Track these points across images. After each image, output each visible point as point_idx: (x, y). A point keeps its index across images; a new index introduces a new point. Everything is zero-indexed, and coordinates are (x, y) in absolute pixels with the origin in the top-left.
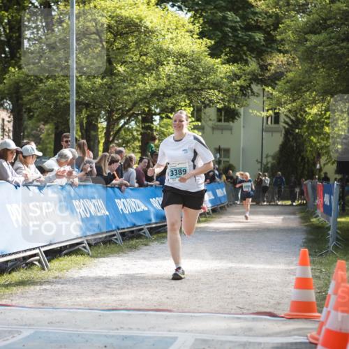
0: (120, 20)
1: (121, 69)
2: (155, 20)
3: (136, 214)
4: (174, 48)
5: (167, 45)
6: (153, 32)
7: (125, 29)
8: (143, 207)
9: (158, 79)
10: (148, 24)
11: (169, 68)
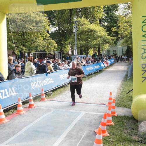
0: (89, 29)
1: (89, 40)
2: (96, 29)
3: (91, 70)
4: (100, 35)
5: (99, 34)
6: (96, 31)
7: (91, 31)
8: (93, 69)
9: (97, 41)
10: (95, 30)
11: (99, 39)
